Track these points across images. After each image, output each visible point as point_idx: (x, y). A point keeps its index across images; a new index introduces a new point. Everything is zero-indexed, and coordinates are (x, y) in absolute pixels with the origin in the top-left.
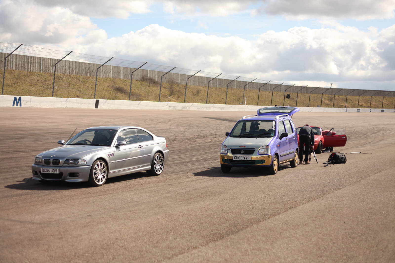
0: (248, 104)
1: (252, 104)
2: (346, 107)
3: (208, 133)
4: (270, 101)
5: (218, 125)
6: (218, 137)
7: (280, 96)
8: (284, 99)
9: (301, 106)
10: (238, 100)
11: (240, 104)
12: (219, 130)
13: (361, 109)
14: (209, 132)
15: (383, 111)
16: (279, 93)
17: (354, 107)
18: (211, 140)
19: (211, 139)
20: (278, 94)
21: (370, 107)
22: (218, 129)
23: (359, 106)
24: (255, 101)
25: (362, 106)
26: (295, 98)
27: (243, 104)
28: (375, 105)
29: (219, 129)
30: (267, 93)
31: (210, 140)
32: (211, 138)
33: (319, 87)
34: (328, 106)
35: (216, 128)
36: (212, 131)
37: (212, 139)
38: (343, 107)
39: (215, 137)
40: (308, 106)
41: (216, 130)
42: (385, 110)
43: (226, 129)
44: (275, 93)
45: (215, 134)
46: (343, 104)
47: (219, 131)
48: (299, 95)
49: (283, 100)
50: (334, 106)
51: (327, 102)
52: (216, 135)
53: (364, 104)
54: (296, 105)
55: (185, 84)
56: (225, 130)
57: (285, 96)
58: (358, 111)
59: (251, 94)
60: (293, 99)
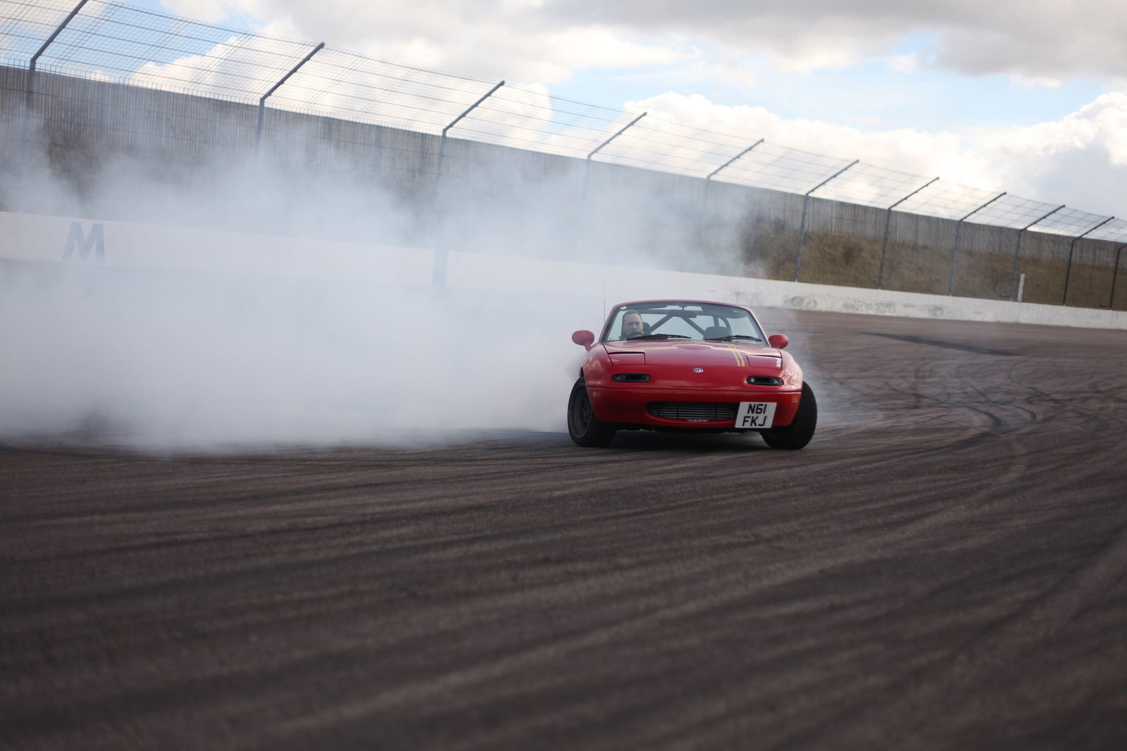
3: (880, 388)
5: (923, 359)
6: (929, 406)
12: (929, 380)
14: (886, 384)
18: (891, 417)
19: (894, 413)
22: (927, 374)
27: (1011, 297)
29: (929, 377)
31: (887, 418)
32: (892, 410)
35: (917, 371)
36: (900, 381)
37: (898, 415)
39: (916, 407)
41: (916, 377)
43: (958, 377)
45: (910, 391)
47: (928, 383)
52: (918, 396)
55: (800, 224)
56: (956, 380)
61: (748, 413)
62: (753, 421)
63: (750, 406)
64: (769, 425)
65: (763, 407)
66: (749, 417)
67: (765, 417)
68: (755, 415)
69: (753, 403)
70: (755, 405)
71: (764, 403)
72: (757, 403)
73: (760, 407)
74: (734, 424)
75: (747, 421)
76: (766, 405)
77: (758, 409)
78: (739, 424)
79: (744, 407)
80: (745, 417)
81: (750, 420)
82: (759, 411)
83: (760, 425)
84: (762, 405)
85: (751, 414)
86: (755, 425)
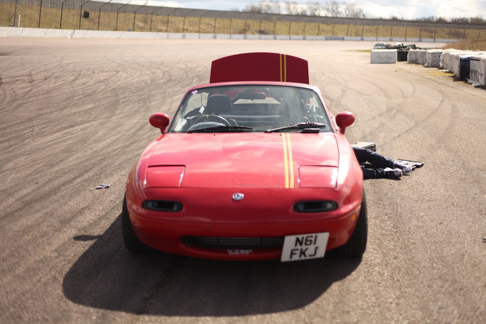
0: (24, 25)
1: (30, 26)
2: (167, 31)
4: (58, 22)
7: (73, 15)
8: (80, 19)
9: (106, 30)
10: (9, 20)
11: (10, 26)
13: (188, 35)
15: (215, 38)
16: (72, 11)
17: (177, 31)
20: (70, 12)
21: (199, 32)
23: (184, 30)
24: (36, 22)
25: (187, 30)
26: (95, 18)
27: (15, 25)
28: (204, 29)
30: (54, 10)
33: (127, 4)
34: (142, 29)
38: (163, 32)
40: (115, 29)
42: (219, 35)
44: (65, 11)
46: (164, 28)
48: (102, 14)
49: (79, 21)
50: (151, 30)
51: (141, 24)
53: (190, 28)
54: (97, 28)
57: (81, 15)
58: (184, 37)
59: (28, 12)
60: (92, 20)
61: (296, 245)
62: (303, 253)
63: (298, 240)
64: (321, 254)
65: (313, 239)
66: (297, 250)
67: (316, 248)
68: (304, 247)
69: (300, 237)
70: (303, 238)
71: (314, 235)
72: (305, 236)
73: (309, 239)
74: (280, 256)
75: (295, 254)
76: (316, 237)
77: (307, 240)
78: (285, 257)
79: (289, 242)
80: (292, 251)
81: (298, 253)
82: (308, 243)
83: (310, 256)
84: (312, 237)
85: (299, 247)
86: (305, 256)
